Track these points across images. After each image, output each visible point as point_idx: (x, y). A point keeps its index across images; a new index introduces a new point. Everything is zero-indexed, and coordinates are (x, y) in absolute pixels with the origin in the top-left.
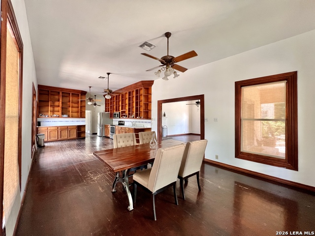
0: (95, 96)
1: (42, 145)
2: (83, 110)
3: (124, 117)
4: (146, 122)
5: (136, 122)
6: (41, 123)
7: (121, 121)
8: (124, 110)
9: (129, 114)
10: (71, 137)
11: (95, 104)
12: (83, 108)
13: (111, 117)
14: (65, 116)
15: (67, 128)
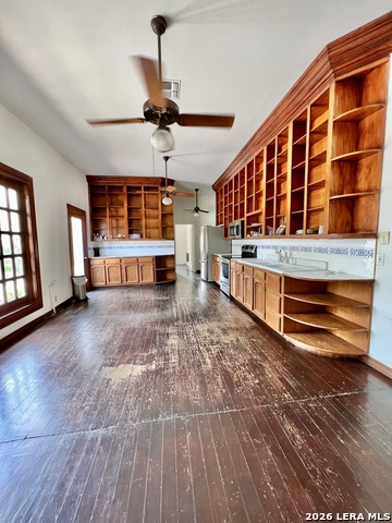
0: (197, 190)
1: (81, 298)
2: (169, 223)
3: (255, 234)
4: (338, 251)
5: (293, 249)
6: (101, 251)
7: (247, 247)
8: (254, 213)
9: (269, 222)
10: (146, 281)
11: (197, 210)
12: (169, 218)
13: (226, 236)
14: (135, 236)
15: (137, 262)
